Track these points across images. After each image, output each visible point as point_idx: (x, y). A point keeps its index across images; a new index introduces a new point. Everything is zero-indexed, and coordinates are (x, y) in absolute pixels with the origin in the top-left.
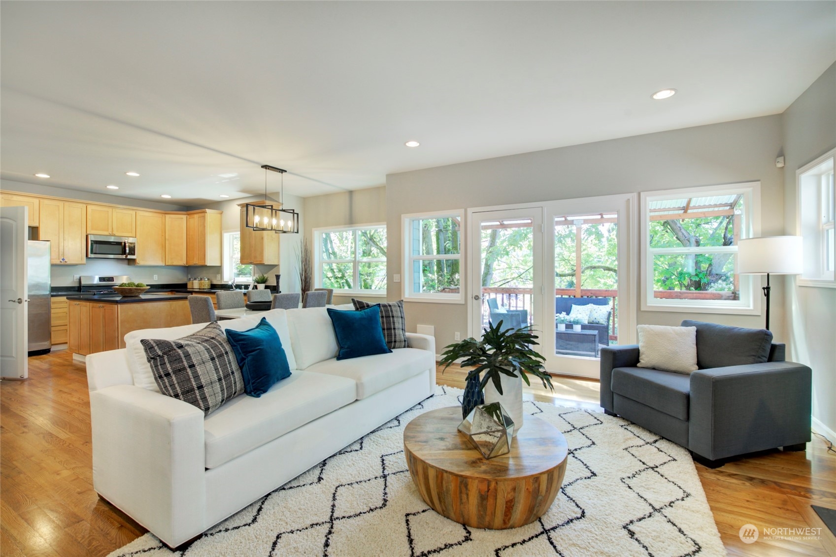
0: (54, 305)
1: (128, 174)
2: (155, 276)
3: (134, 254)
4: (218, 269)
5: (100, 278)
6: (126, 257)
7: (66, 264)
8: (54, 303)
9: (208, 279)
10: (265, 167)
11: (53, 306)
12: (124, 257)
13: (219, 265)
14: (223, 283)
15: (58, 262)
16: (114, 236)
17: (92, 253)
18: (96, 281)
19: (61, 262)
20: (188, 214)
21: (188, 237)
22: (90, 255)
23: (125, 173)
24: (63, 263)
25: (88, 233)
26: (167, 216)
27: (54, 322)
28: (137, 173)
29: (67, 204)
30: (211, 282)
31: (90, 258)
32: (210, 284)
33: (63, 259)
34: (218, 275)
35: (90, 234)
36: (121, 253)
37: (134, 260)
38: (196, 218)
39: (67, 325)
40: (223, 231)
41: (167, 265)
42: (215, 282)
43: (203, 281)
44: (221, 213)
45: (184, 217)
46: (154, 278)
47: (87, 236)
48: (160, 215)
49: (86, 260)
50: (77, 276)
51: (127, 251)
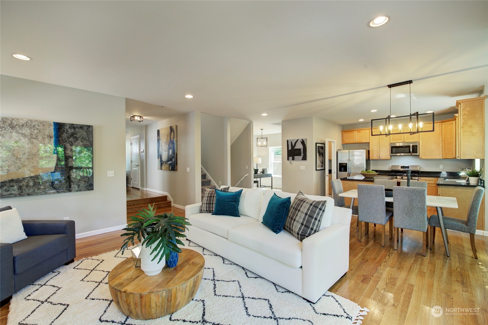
1: (371, 111)
3: (417, 153)
5: (401, 167)
6: (411, 154)
7: (381, 159)
10: (390, 86)
16: (404, 142)
23: (370, 111)
24: (379, 159)
25: (391, 142)
28: (376, 110)
31: (392, 156)
33: (379, 157)
36: (408, 152)
47: (391, 144)
51: (411, 151)
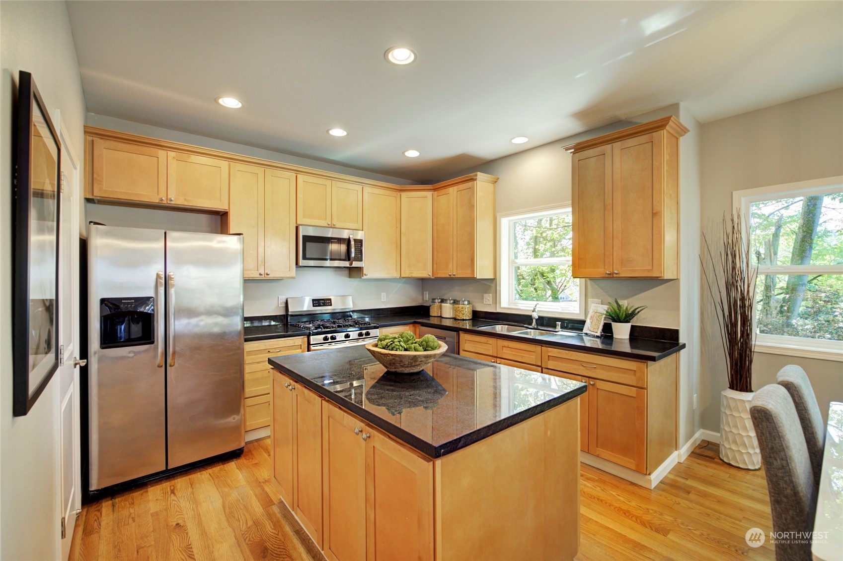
0: (248, 357)
2: (382, 294)
3: (361, 260)
4: (490, 285)
5: (313, 300)
6: (351, 264)
7: (268, 277)
8: (250, 353)
9: (469, 303)
11: (248, 359)
12: (347, 264)
13: (491, 276)
14: (499, 311)
15: (255, 275)
16: (334, 227)
17: (304, 258)
18: (306, 306)
19: (260, 274)
20: (435, 190)
21: (435, 227)
22: (302, 262)
24: (263, 277)
25: (298, 223)
26: (404, 194)
27: (249, 390)
29: (269, 171)
30: (473, 307)
31: (301, 266)
32: (472, 310)
33: (264, 271)
34: (486, 295)
35: (302, 225)
36: (343, 258)
37: (360, 269)
38: (453, 193)
39: (269, 394)
40: (498, 216)
41: (403, 278)
42: (480, 308)
43: (461, 306)
44: (495, 182)
45: (429, 194)
46: (382, 297)
47: (297, 228)
48: (394, 193)
49: (296, 270)
50: (282, 299)
51: (353, 255)
